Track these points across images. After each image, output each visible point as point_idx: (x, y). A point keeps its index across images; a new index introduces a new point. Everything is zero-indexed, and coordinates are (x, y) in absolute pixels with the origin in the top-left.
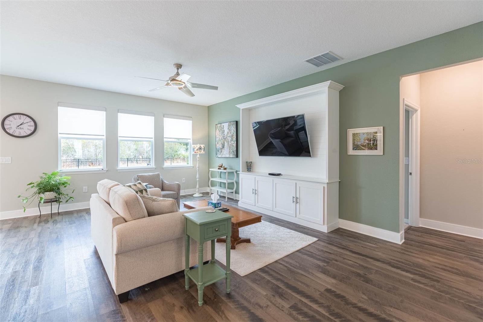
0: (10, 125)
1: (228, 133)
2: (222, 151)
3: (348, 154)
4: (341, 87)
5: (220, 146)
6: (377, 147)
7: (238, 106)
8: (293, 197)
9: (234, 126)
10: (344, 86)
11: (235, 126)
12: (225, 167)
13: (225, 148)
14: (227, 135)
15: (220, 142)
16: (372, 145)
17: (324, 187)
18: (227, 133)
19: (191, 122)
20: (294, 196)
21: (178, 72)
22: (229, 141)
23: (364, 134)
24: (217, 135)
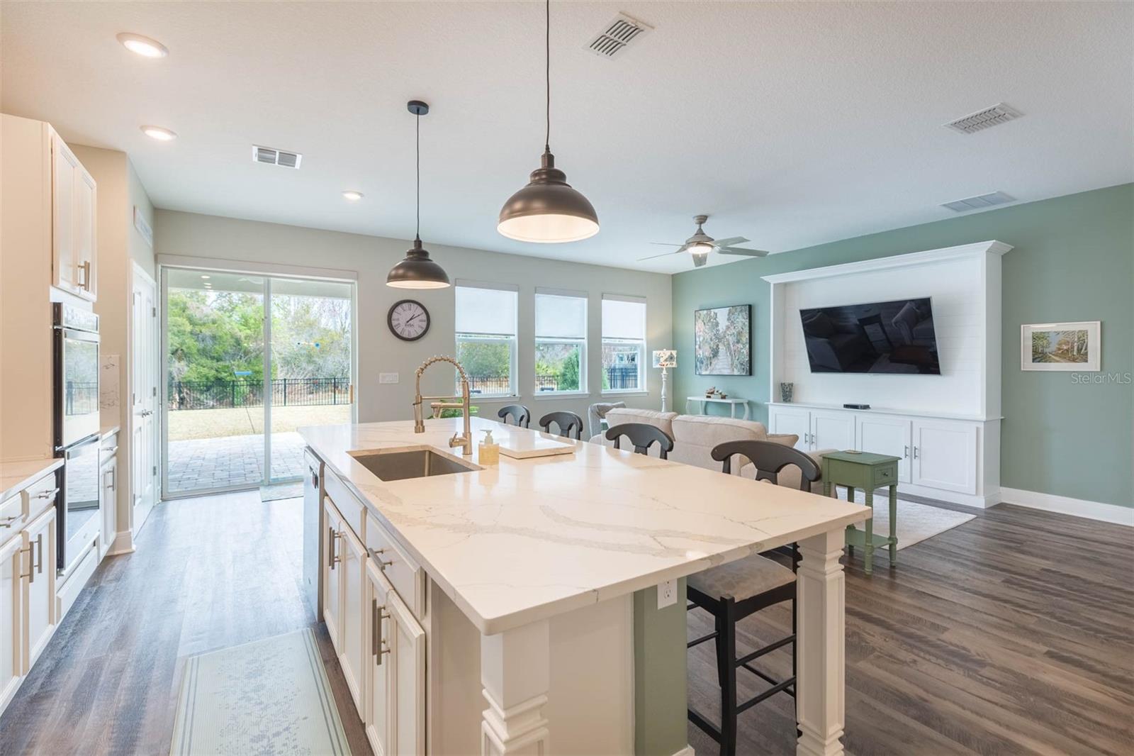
0: (398, 319)
1: (728, 328)
2: (711, 363)
3: (1022, 369)
4: (1007, 248)
5: (708, 353)
6: (1087, 358)
7: (766, 278)
8: (906, 448)
9: (744, 313)
10: (1013, 247)
11: (746, 315)
12: (723, 394)
13: (719, 358)
14: (725, 332)
15: (706, 344)
16: (1075, 353)
17: (978, 429)
18: (725, 328)
19: (644, 306)
20: (908, 445)
21: (700, 229)
22: (731, 343)
23: (1058, 333)
24: (698, 331)
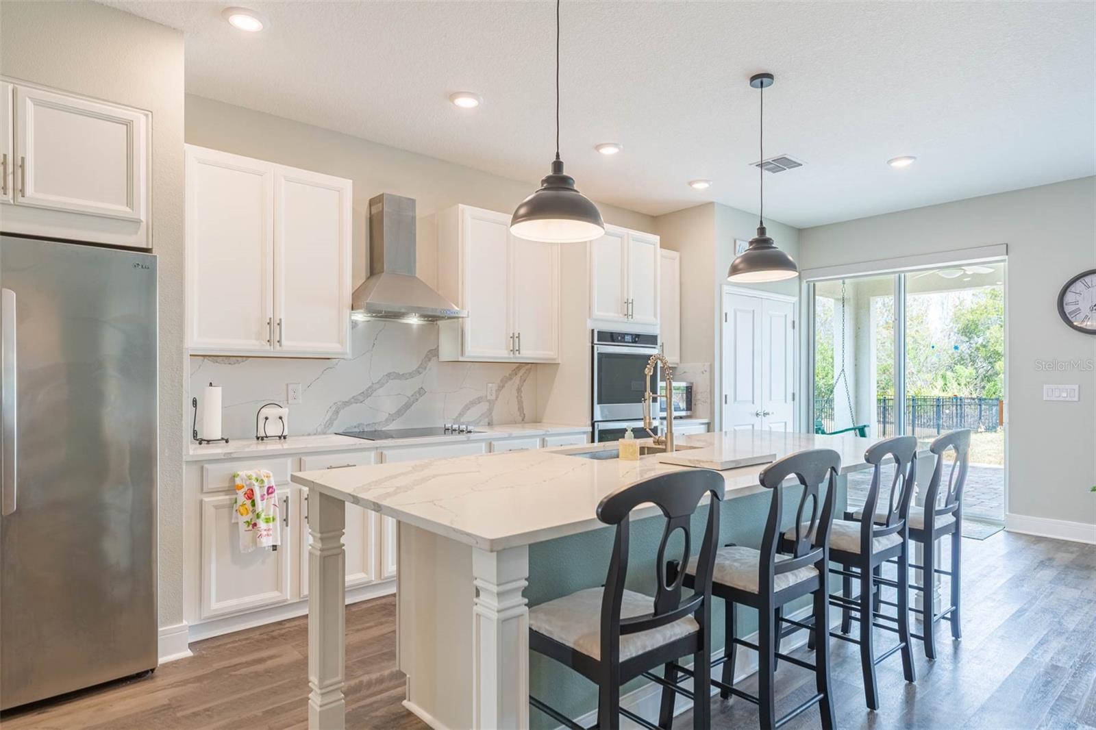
0: (1076, 303)
